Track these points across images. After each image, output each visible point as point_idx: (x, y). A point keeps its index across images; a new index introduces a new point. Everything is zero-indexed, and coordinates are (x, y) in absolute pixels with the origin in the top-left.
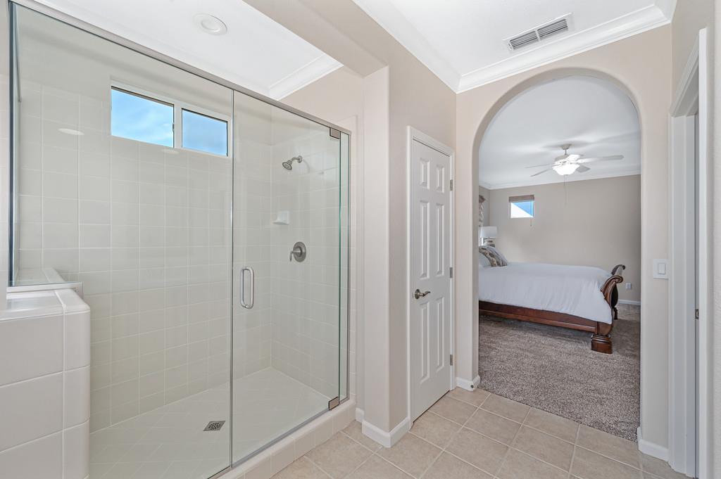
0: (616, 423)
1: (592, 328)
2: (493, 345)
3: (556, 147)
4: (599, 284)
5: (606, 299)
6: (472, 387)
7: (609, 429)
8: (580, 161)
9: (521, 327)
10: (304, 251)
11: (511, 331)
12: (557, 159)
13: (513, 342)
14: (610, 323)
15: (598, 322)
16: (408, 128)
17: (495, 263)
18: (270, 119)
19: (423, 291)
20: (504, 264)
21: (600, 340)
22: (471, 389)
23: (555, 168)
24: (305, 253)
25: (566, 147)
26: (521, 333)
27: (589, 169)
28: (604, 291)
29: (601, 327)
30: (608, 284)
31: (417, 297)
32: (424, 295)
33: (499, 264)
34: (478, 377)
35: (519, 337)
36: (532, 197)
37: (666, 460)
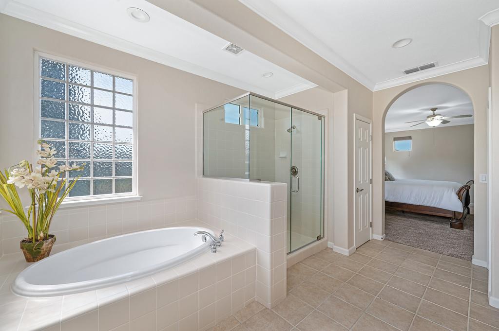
0: (461, 255)
1: (451, 216)
2: (390, 224)
3: (428, 110)
4: (455, 190)
5: (459, 198)
6: (382, 238)
7: (457, 257)
8: (443, 118)
9: (405, 216)
10: (297, 170)
11: (399, 218)
12: (428, 117)
13: (402, 223)
14: (462, 212)
15: (454, 212)
16: (354, 114)
17: (387, 179)
18: (274, 109)
19: (360, 189)
20: (393, 179)
21: (456, 222)
22: (382, 240)
23: (427, 123)
24: (297, 172)
25: (434, 110)
26: (405, 219)
27: (449, 122)
28: (458, 194)
29: (456, 214)
30: (461, 190)
31: (357, 192)
32: (361, 191)
33: (390, 180)
34: (385, 235)
35: (404, 220)
36: (410, 138)
37: (485, 267)
